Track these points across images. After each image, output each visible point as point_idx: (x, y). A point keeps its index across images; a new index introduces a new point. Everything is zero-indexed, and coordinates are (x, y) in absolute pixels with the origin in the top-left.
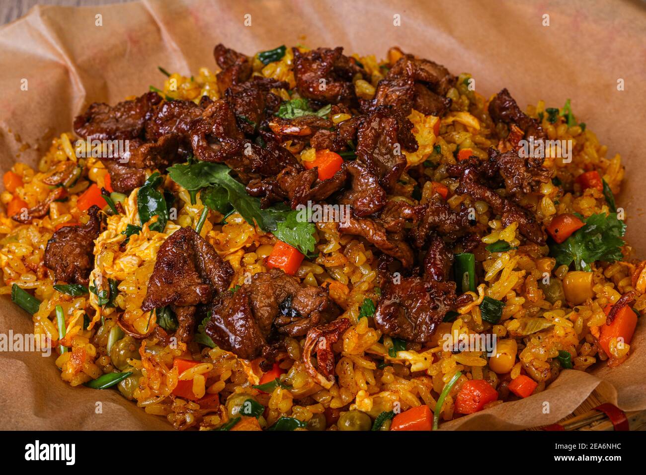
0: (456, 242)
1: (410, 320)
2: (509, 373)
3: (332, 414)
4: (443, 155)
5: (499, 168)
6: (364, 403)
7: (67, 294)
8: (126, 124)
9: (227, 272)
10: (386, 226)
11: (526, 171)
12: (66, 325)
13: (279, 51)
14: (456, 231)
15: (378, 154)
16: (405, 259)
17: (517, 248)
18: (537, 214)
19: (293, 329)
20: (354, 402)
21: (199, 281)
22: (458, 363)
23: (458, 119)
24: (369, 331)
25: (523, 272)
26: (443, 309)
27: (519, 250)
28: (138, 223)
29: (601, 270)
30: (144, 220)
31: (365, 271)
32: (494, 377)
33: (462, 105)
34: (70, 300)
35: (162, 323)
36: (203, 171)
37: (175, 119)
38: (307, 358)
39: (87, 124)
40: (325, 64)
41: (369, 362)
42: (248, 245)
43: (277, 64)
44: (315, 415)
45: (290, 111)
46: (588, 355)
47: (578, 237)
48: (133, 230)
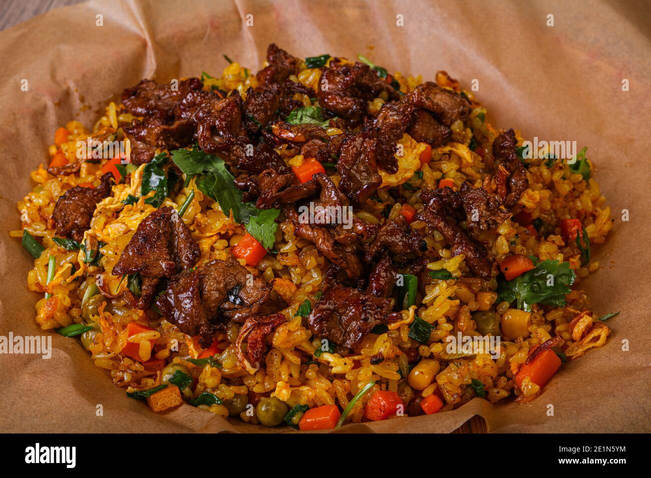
0: (407, 263)
1: (340, 327)
2: (421, 391)
3: (255, 397)
4: (424, 181)
5: (463, 203)
6: (283, 393)
7: (63, 247)
8: (165, 103)
9: (193, 254)
10: (337, 238)
11: (486, 210)
12: (55, 273)
13: (323, 58)
14: (407, 253)
15: (355, 171)
16: (350, 270)
17: (457, 278)
18: (491, 250)
19: (235, 315)
20: (274, 390)
21: (168, 257)
22: (374, 373)
23: (454, 149)
24: (300, 329)
25: (458, 302)
26: (373, 321)
27: (459, 281)
28: (139, 194)
29: (542, 312)
30: (144, 193)
31: (315, 275)
32: (408, 392)
33: (465, 137)
34: (65, 253)
35: (132, 288)
36: (205, 158)
37: (196, 107)
38: (238, 343)
39: (133, 97)
40: (348, 79)
41: (296, 357)
42: (223, 232)
43: (312, 71)
44: (237, 395)
45: (299, 117)
46: (503, 388)
47: (527, 278)
48: (132, 200)
